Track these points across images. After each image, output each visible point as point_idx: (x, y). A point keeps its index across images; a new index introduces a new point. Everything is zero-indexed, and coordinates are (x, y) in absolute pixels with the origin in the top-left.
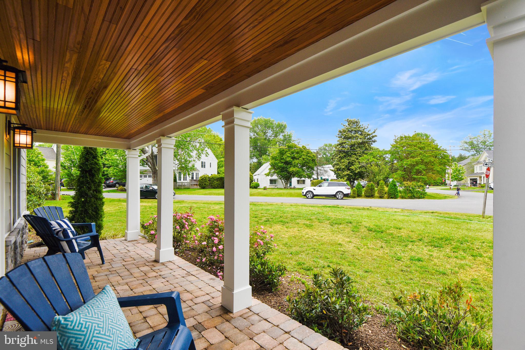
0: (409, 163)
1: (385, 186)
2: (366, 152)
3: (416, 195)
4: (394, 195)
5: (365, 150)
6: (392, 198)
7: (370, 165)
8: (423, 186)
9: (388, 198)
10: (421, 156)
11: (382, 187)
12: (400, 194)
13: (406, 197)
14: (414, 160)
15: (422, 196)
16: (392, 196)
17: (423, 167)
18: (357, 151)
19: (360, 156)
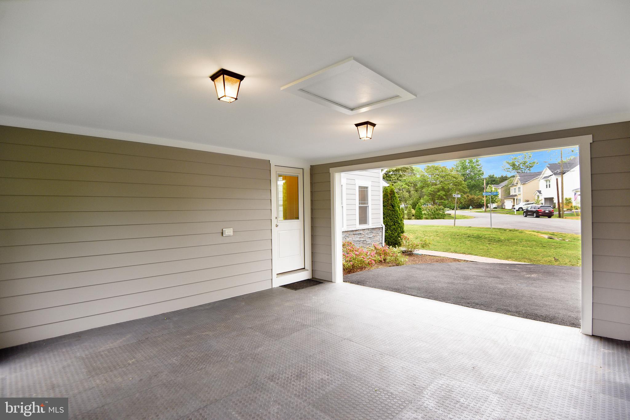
0: (432, 190)
1: (412, 210)
2: (400, 178)
3: (437, 216)
4: (419, 217)
5: (399, 177)
6: (418, 219)
7: (402, 191)
8: (443, 209)
9: (415, 219)
10: (441, 183)
11: (410, 210)
12: (424, 216)
13: (429, 218)
14: (436, 187)
15: (443, 217)
16: (418, 218)
17: (444, 193)
18: (392, 178)
19: (395, 182)
